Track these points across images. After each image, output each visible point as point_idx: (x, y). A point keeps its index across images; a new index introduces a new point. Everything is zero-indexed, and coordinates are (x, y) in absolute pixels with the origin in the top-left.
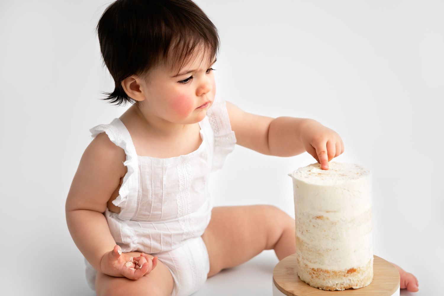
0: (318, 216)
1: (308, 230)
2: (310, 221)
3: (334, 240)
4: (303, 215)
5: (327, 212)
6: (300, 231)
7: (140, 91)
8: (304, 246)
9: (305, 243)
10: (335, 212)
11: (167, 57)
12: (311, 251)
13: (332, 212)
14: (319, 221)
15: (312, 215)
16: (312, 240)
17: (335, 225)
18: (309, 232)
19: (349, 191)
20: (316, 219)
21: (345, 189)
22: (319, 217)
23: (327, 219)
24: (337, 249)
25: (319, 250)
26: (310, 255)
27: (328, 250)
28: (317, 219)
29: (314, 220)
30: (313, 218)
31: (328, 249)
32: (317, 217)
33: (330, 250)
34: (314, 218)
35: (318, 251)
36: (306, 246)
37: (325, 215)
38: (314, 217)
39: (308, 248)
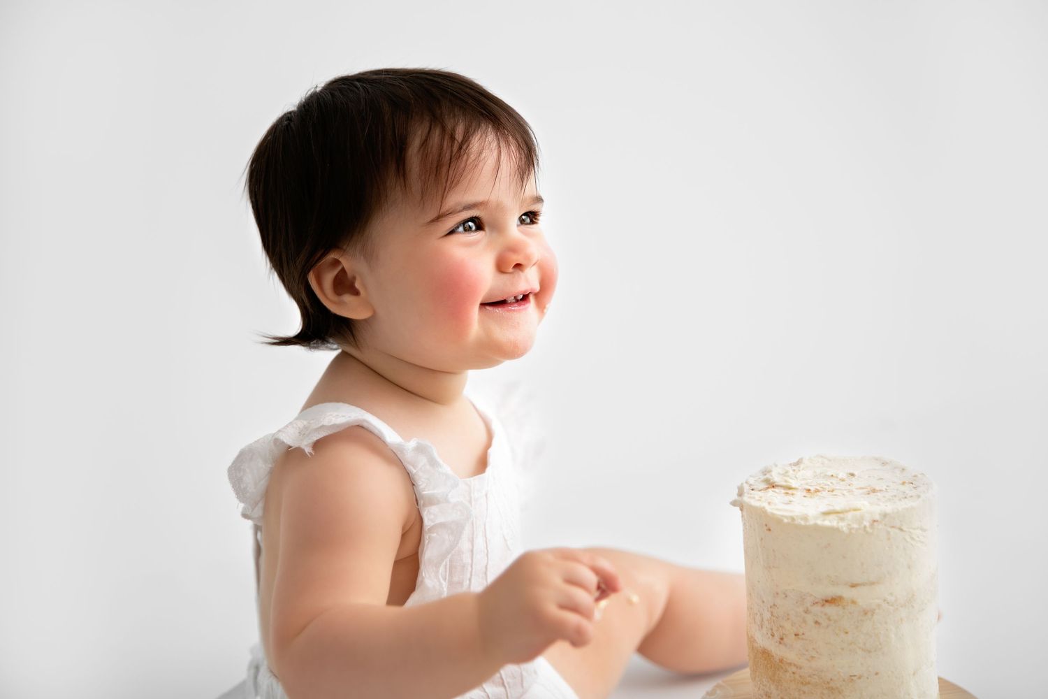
0: (830, 599)
1: (800, 634)
2: (807, 611)
3: (870, 652)
4: (786, 596)
5: (853, 586)
6: (773, 635)
7: (356, 293)
8: (786, 671)
9: (790, 664)
10: (872, 583)
11: (404, 175)
12: (809, 683)
13: (863, 584)
14: (830, 610)
15: (811, 595)
16: (812, 657)
17: (872, 615)
18: (802, 639)
19: (901, 530)
20: (823, 605)
21: (893, 527)
22: (832, 601)
23: (853, 602)
24: (877, 674)
25: (831, 679)
26: (804, 693)
27: (853, 678)
28: (827, 604)
29: (817, 609)
30: (815, 603)
31: (855, 676)
32: (827, 601)
33: (860, 678)
34: (817, 603)
35: (828, 683)
36: (794, 673)
37: (847, 593)
38: (817, 601)
39: (800, 676)
